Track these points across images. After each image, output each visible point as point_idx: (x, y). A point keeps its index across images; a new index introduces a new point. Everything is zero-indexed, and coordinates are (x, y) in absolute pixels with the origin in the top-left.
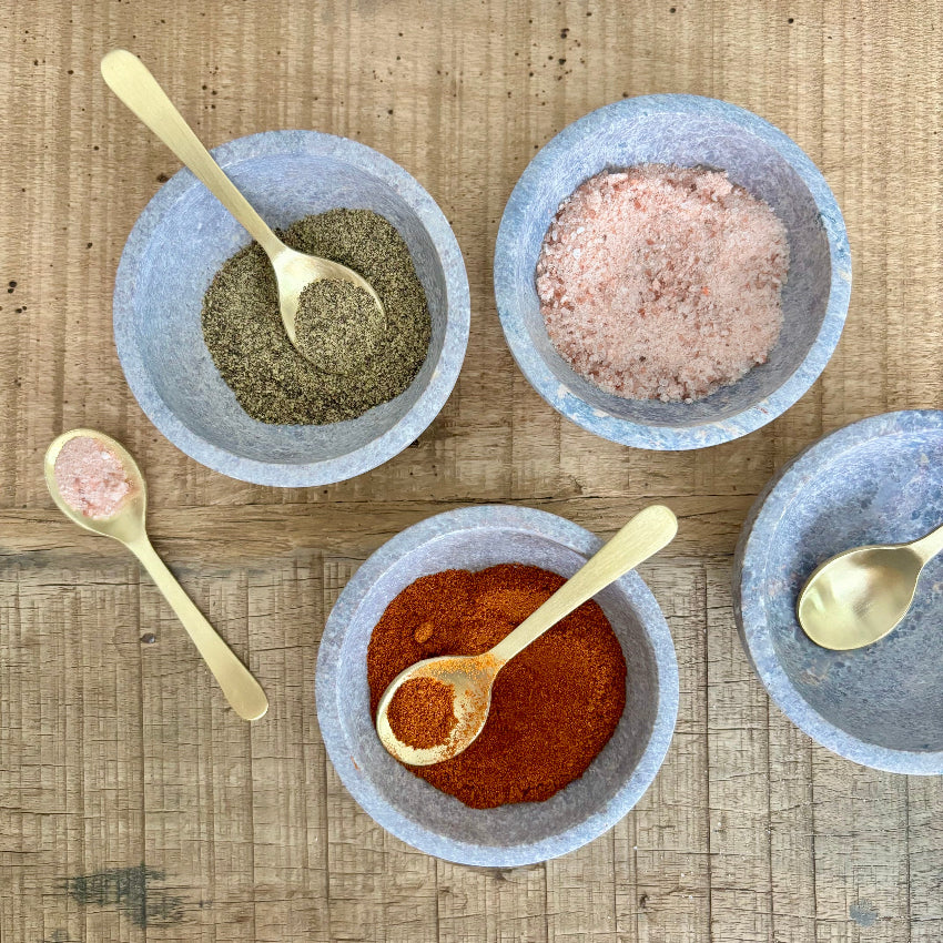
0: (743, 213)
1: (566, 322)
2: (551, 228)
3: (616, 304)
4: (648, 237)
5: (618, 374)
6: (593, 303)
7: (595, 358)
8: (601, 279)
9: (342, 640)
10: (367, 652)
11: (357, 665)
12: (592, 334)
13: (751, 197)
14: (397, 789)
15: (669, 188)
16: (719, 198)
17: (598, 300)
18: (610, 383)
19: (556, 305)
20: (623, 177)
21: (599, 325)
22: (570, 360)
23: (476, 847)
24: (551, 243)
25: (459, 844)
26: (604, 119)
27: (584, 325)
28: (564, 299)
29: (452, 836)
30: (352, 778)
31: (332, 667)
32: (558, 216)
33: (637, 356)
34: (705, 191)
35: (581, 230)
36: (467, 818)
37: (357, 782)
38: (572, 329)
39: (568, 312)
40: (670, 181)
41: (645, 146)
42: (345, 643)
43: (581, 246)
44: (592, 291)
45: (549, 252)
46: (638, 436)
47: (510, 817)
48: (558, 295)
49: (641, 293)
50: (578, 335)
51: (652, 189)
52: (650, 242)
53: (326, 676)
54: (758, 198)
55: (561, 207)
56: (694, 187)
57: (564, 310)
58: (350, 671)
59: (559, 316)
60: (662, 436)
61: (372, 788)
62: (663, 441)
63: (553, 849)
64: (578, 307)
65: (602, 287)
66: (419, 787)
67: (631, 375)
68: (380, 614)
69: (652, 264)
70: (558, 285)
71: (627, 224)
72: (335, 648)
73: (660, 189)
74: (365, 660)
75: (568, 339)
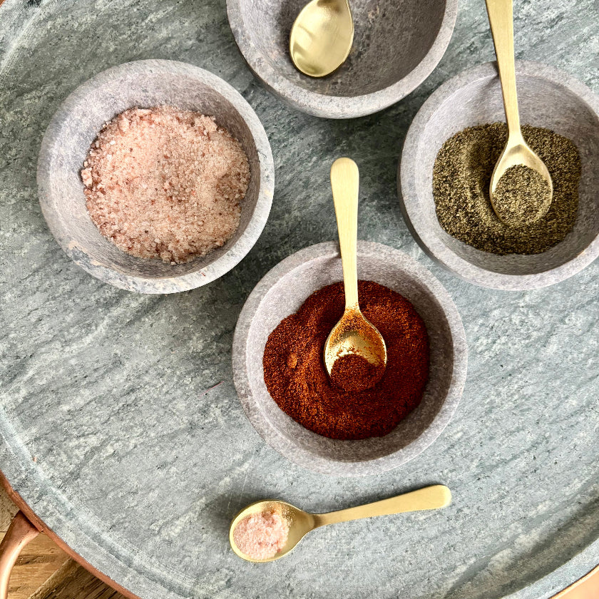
0: (221, 144)
1: (99, 201)
2: (96, 139)
3: (138, 194)
4: (165, 153)
5: (131, 239)
6: (121, 191)
7: (116, 227)
8: (126, 176)
9: (250, 391)
10: (269, 394)
11: (268, 403)
12: (117, 211)
13: (229, 136)
14: (337, 453)
15: (176, 122)
16: (208, 134)
17: (125, 190)
18: (125, 245)
19: (94, 189)
20: (146, 112)
21: (121, 206)
22: (99, 226)
23: (401, 450)
24: (95, 148)
25: (391, 456)
26: (123, 72)
27: (112, 204)
28: (99, 186)
29: (384, 455)
30: (308, 462)
31: (255, 410)
32: (101, 132)
33: (142, 229)
34: (199, 127)
35: (113, 142)
36: (385, 442)
37: (313, 462)
38: (102, 206)
39: (101, 195)
40: (178, 119)
41: (162, 94)
42: (253, 392)
43: (113, 153)
44: (121, 183)
45: (92, 154)
46: (119, 281)
47: (407, 425)
48: (96, 183)
49: (156, 189)
50: (106, 210)
51: (165, 122)
52: (166, 157)
53: (256, 416)
54: (233, 136)
55: (104, 126)
56: (193, 124)
57: (99, 193)
58: (267, 408)
59: (95, 197)
60: (134, 283)
61: (323, 460)
62: (134, 286)
63: (443, 422)
64: (109, 192)
65: (128, 182)
66: (348, 445)
67: (139, 242)
68: (262, 368)
69: (166, 171)
70: (96, 176)
71: (149, 143)
72: (249, 398)
73: (170, 123)
74: (271, 398)
75: (99, 212)
